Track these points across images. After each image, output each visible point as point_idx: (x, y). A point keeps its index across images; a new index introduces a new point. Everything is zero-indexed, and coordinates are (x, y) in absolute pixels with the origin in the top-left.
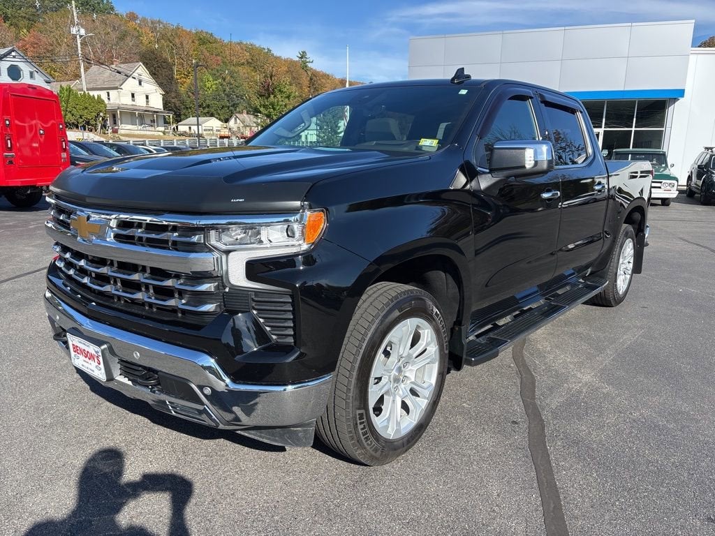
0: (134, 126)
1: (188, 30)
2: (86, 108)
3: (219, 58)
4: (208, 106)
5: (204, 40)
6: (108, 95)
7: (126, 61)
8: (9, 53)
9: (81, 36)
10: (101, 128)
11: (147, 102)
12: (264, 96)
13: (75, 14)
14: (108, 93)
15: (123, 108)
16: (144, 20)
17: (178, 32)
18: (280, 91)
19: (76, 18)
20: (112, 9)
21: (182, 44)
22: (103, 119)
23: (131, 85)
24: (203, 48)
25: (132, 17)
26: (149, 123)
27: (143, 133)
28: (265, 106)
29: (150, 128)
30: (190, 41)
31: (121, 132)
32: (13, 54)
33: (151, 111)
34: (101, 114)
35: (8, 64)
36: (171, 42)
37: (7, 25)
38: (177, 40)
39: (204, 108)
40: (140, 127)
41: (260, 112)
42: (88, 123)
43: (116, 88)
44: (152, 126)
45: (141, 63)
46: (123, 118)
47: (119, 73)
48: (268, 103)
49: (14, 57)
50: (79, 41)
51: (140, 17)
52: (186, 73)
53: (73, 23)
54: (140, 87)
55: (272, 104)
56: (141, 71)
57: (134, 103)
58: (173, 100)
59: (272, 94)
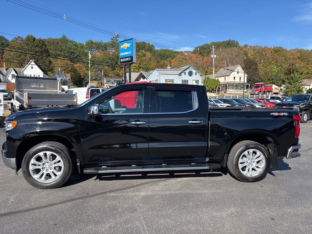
0: (233, 90)
1: (270, 47)
2: (213, 84)
3: (283, 57)
4: (273, 79)
5: (277, 51)
6: (225, 79)
7: (232, 65)
8: (189, 67)
9: (214, 58)
10: (217, 91)
11: (240, 80)
12: (288, 74)
13: (213, 50)
14: (225, 78)
15: (230, 83)
16: (251, 46)
17: (265, 49)
18: (297, 71)
19: (213, 51)
20: (238, 44)
21: (266, 54)
22: (218, 88)
23: (234, 74)
24: (275, 54)
25: (246, 46)
26: (240, 88)
27: (236, 92)
28: (288, 79)
29: (240, 91)
30: (270, 52)
31: (228, 92)
32: (191, 67)
33: (241, 84)
34: (218, 86)
35: (189, 71)
36: (261, 54)
37: (200, 56)
38: (264, 53)
39: (270, 80)
40: (236, 90)
41: (285, 82)
42: (213, 90)
43: (228, 76)
44: (241, 89)
45: (239, 65)
46: (229, 87)
47: (228, 70)
48: (290, 77)
49: (191, 68)
50: (214, 60)
51: (249, 45)
52: (266, 66)
53: (212, 54)
54: (238, 74)
55: (292, 78)
56: (239, 68)
57: (234, 81)
58: (256, 78)
59: (293, 73)
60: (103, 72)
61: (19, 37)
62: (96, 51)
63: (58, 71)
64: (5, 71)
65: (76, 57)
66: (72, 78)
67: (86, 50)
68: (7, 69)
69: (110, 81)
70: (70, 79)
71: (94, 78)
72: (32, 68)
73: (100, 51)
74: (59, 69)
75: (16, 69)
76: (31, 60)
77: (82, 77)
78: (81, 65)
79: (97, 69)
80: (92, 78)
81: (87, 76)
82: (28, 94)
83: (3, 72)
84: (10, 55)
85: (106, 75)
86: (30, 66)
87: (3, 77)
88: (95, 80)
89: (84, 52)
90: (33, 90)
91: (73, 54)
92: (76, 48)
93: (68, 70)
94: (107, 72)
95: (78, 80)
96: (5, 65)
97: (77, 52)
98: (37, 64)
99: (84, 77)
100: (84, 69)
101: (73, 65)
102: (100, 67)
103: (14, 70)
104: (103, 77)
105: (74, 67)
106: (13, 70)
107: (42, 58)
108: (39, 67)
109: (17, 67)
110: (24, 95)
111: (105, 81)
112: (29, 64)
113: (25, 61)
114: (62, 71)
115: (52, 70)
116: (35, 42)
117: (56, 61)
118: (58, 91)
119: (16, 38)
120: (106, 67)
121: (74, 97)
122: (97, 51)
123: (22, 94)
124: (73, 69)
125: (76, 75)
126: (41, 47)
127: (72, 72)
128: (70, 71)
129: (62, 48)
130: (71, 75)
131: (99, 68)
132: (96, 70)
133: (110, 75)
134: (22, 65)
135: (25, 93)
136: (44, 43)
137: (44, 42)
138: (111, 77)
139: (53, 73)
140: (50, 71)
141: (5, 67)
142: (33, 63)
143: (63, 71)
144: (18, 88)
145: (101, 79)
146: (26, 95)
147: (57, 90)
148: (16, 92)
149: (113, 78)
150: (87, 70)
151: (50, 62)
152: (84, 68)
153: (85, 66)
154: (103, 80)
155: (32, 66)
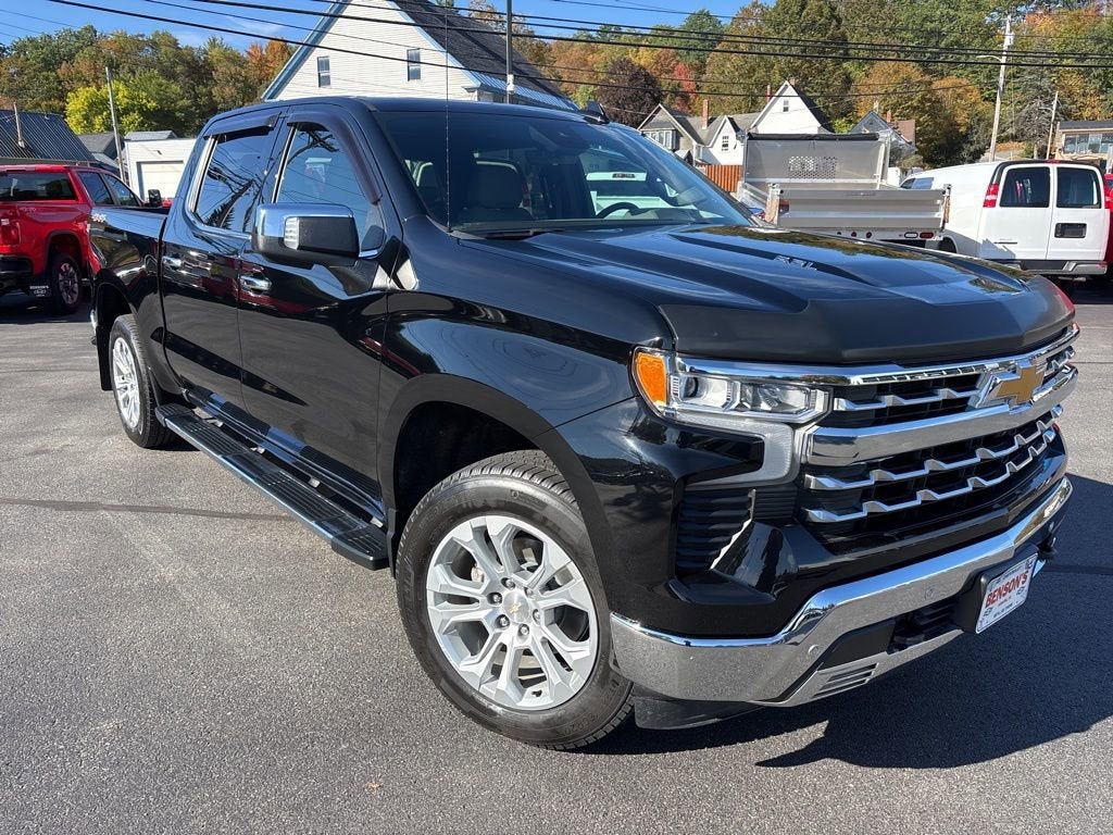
60: (1055, 103)
62: (1034, 13)
63: (871, 112)
64: (705, 127)
65: (948, 49)
66: (922, 135)
67: (992, 17)
68: (710, 122)
69: (1085, 137)
70: (910, 143)
71: (1011, 131)
72: (786, 109)
73: (1054, 12)
74: (876, 105)
75: (738, 118)
76: (787, 82)
77: (963, 129)
78: (965, 82)
79: (1033, 91)
80: (1004, 131)
81: (982, 124)
82: (782, 192)
83: (699, 132)
84: (723, 72)
85: (1066, 115)
86: (780, 104)
87: (698, 148)
88: (1014, 138)
89: (980, 25)
90: (793, 180)
91: (933, 41)
92: (952, 12)
93: (909, 107)
94: (1073, 103)
95: (943, 141)
96: (705, 107)
97: (951, 31)
98: (801, 94)
99: (970, 128)
100: (975, 96)
101: (931, 83)
102: (1045, 83)
103: (731, 120)
104: (1055, 125)
105: (932, 92)
106: (728, 122)
107: (821, 72)
108: (809, 103)
109: (739, 110)
110: (770, 196)
111: (1061, 141)
112: (778, 96)
113: (764, 87)
114: (885, 112)
115: (848, 112)
116: (804, 13)
117: (867, 76)
118: (874, 181)
119: (747, 10)
120: (1074, 81)
121: (939, 202)
122: (1040, 12)
123: (764, 193)
124: (930, 100)
125: (936, 123)
126: (826, 27)
127: (924, 112)
128: (915, 108)
129: (896, 21)
130: (918, 123)
131: (1039, 88)
132: (1023, 98)
133: (1087, 113)
134: (754, 102)
135: (771, 189)
136: (836, 13)
137: (833, 9)
138: (1093, 119)
139: (850, 122)
140: (843, 115)
141: (705, 113)
142: (791, 91)
143: (889, 113)
144: (749, 176)
145: (1042, 133)
146: (773, 195)
147: (875, 177)
148: (745, 187)
149: (1102, 124)
150: (986, 99)
151: (848, 81)
152: (976, 92)
153: (979, 82)
154: (1054, 136)
155: (786, 103)
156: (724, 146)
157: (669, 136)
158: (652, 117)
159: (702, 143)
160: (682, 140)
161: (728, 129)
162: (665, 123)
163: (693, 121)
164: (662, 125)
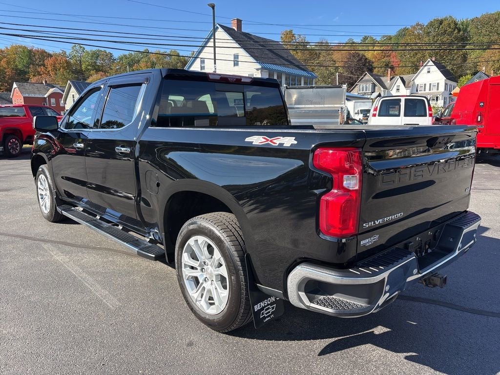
61: (418, 25)
64: (389, 82)
68: (391, 79)
72: (429, 72)
75: (405, 77)
76: (429, 59)
83: (386, 84)
86: (425, 69)
87: (385, 92)
96: (389, 73)
98: (435, 63)
103: (401, 78)
106: (399, 79)
109: (406, 73)
112: (425, 66)
119: (414, 27)
136: (458, 26)
141: (389, 75)
142: (431, 63)
155: (429, 69)
156: (397, 90)
157: (370, 86)
158: (362, 78)
159: (387, 89)
160: (376, 88)
161: (400, 82)
162: (369, 80)
163: (383, 79)
164: (367, 81)
